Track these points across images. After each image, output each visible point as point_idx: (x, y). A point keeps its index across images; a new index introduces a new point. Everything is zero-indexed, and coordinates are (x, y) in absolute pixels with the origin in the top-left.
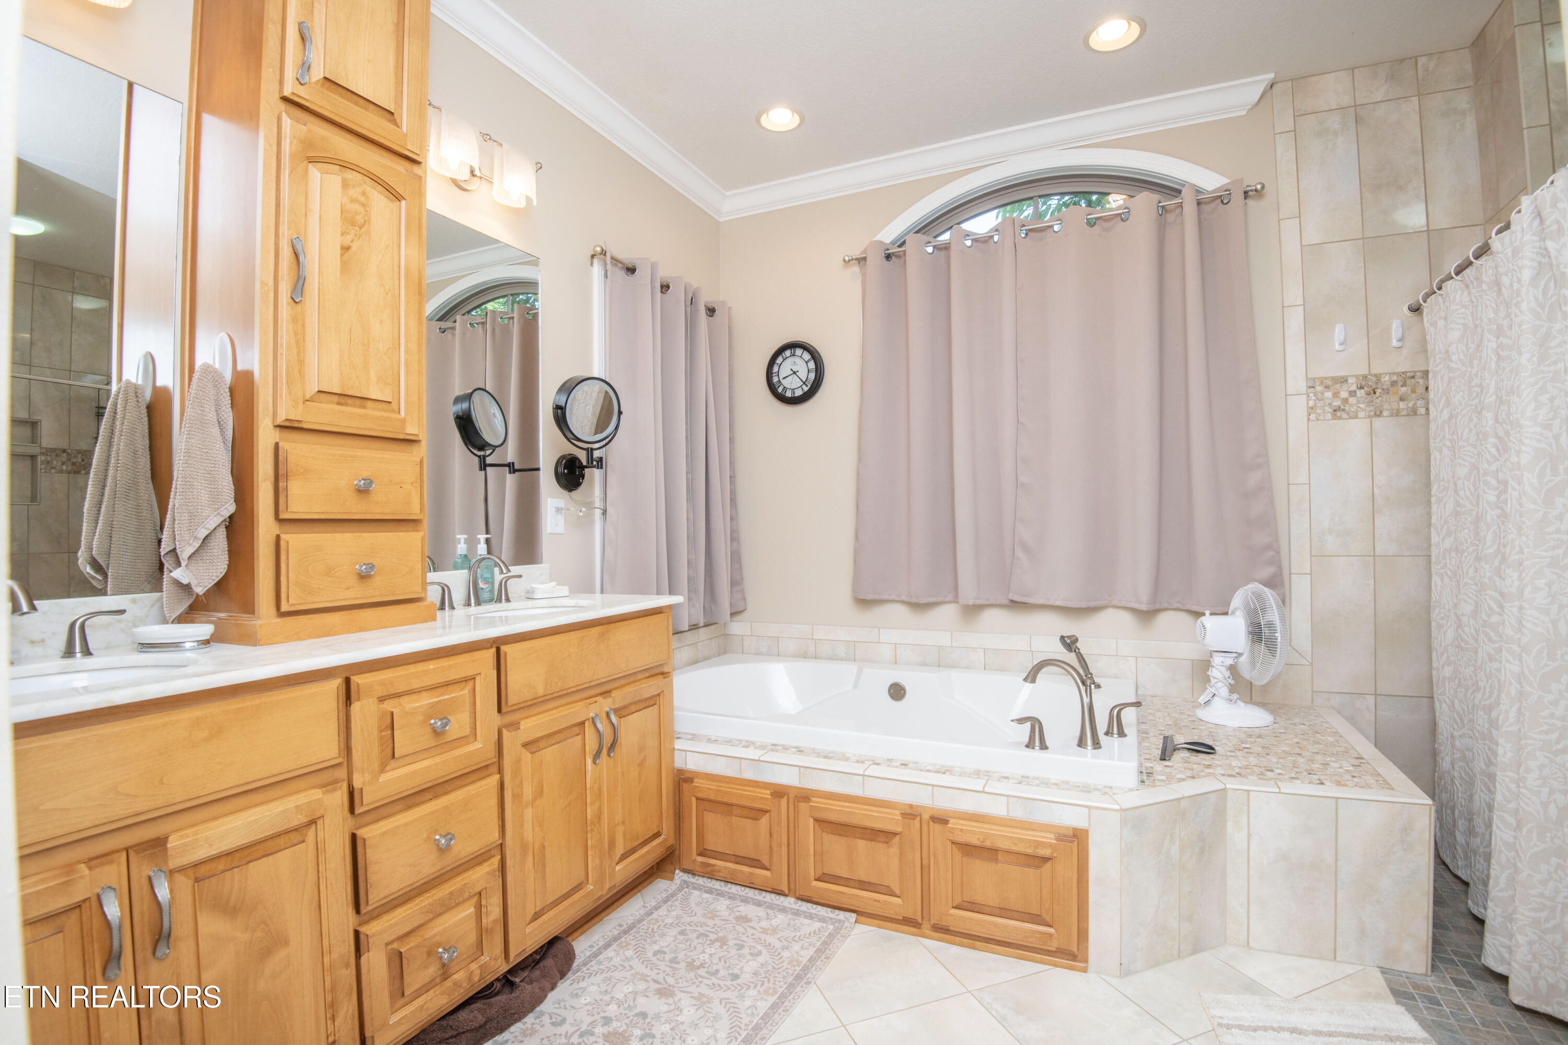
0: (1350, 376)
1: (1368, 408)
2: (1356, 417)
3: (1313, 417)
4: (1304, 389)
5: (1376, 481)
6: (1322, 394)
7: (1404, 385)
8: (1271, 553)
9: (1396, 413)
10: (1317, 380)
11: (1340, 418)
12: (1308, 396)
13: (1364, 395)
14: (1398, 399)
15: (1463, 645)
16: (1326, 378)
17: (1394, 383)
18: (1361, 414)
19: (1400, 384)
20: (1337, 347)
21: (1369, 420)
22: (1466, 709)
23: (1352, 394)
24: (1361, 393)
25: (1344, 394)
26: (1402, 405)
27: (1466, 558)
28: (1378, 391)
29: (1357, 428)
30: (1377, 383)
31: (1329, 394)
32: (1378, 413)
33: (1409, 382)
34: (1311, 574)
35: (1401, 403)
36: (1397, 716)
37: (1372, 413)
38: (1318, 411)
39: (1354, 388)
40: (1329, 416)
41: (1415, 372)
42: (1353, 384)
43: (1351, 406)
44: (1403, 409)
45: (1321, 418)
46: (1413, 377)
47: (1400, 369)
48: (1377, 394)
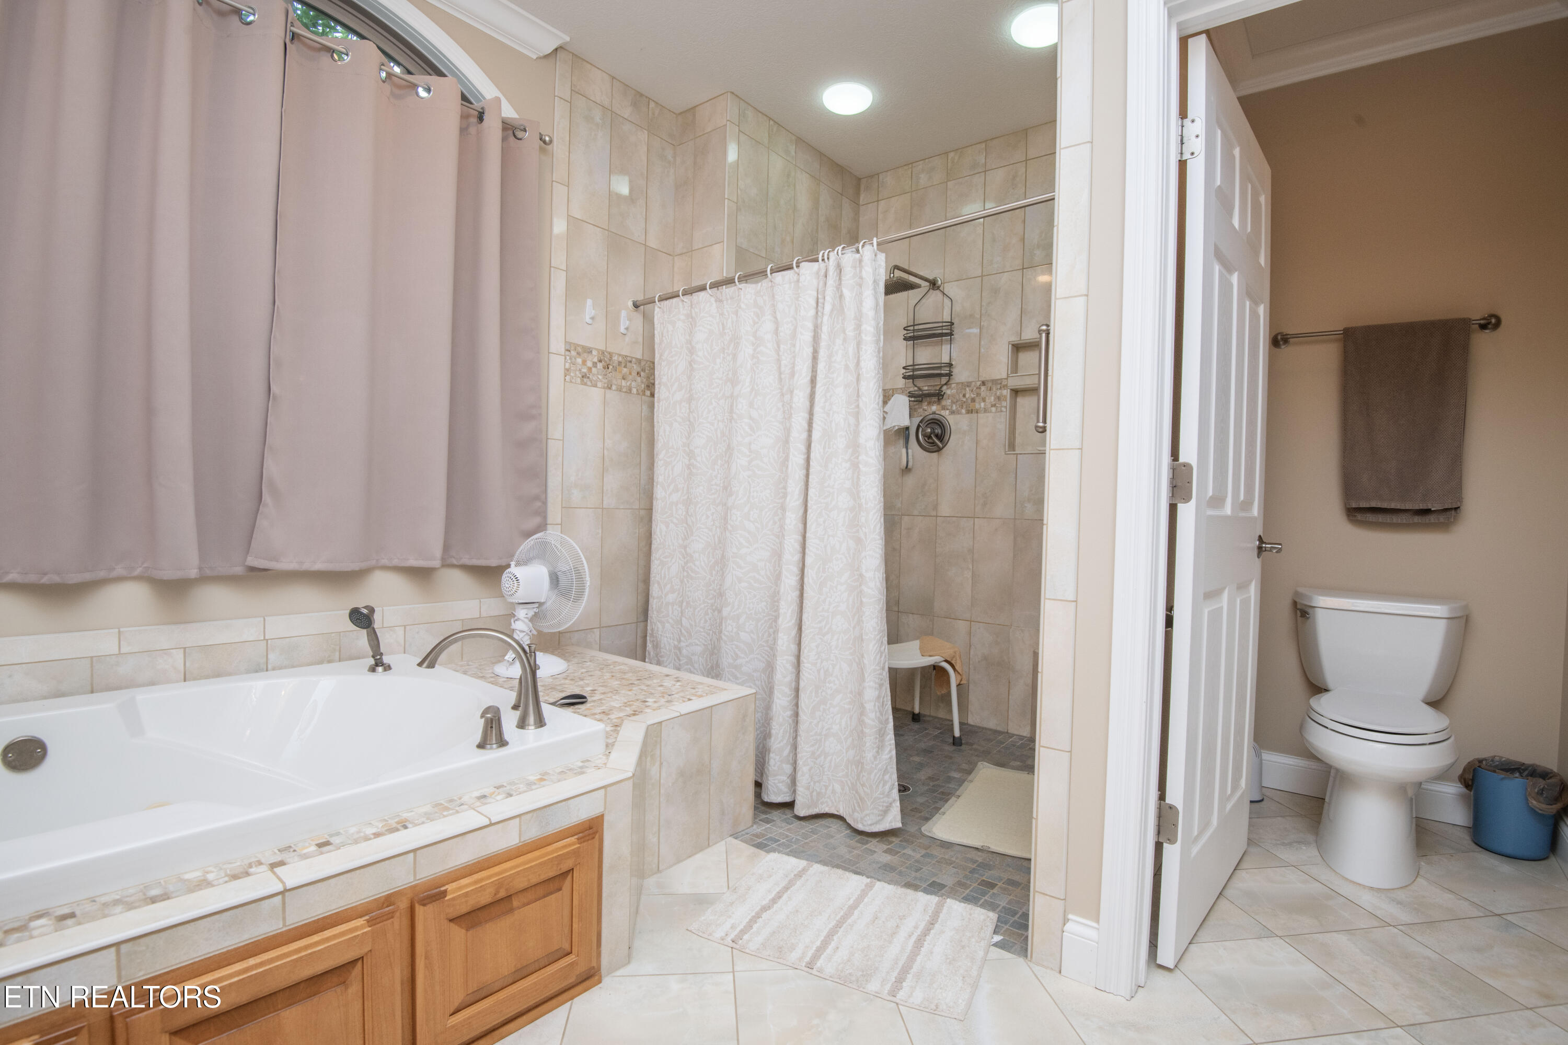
0: (595, 349)
1: (604, 380)
2: (595, 386)
3: (568, 378)
4: (562, 351)
5: (606, 444)
6: (575, 359)
7: (625, 367)
8: (538, 504)
9: (620, 389)
10: (572, 345)
11: (585, 384)
12: (565, 358)
13: (602, 368)
14: (621, 377)
15: (693, 575)
16: (579, 345)
17: (620, 363)
18: (599, 384)
19: (623, 365)
20: (588, 320)
21: (603, 390)
22: (693, 624)
23: (595, 364)
24: (600, 365)
25: (589, 364)
26: (624, 383)
27: (700, 508)
28: (611, 367)
29: (596, 394)
30: (610, 360)
31: (579, 361)
32: (609, 386)
33: (628, 364)
34: (561, 524)
35: (623, 381)
36: (613, 642)
37: (606, 385)
38: (572, 374)
39: (595, 360)
40: (579, 380)
41: (632, 358)
42: (595, 356)
43: (594, 375)
44: (624, 386)
45: (573, 381)
46: (630, 362)
47: (624, 353)
48: (610, 370)
